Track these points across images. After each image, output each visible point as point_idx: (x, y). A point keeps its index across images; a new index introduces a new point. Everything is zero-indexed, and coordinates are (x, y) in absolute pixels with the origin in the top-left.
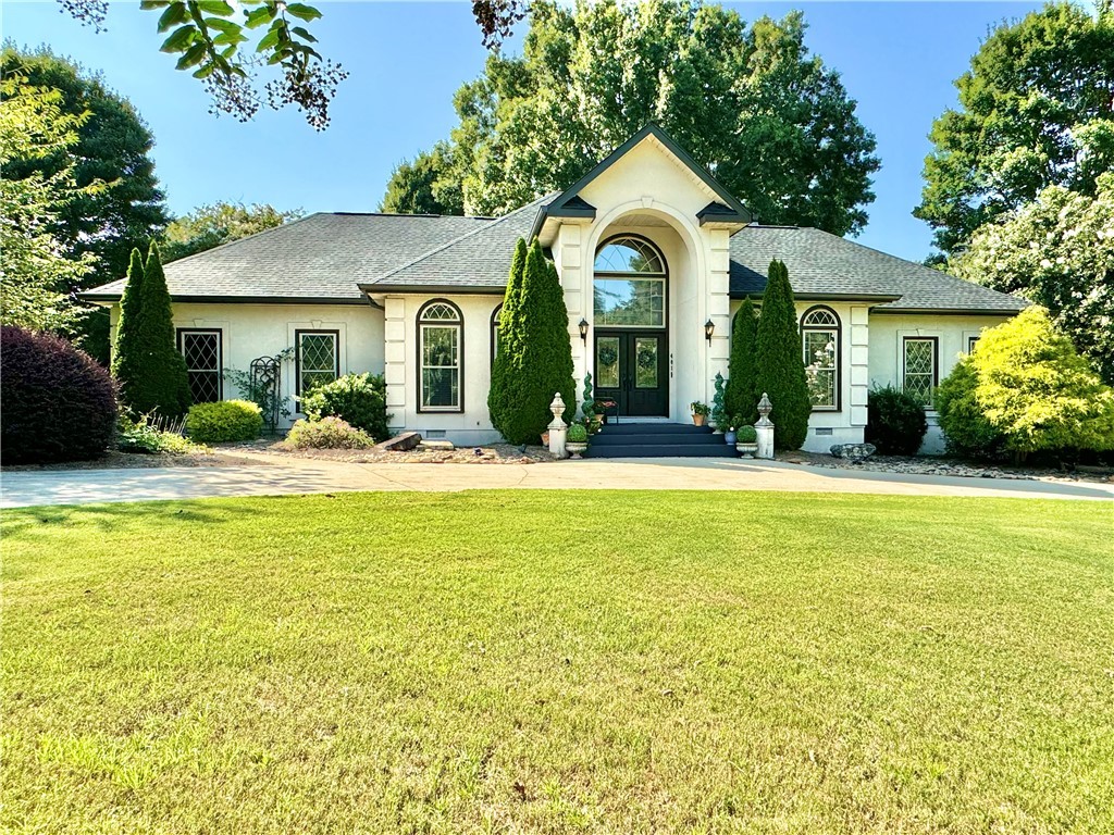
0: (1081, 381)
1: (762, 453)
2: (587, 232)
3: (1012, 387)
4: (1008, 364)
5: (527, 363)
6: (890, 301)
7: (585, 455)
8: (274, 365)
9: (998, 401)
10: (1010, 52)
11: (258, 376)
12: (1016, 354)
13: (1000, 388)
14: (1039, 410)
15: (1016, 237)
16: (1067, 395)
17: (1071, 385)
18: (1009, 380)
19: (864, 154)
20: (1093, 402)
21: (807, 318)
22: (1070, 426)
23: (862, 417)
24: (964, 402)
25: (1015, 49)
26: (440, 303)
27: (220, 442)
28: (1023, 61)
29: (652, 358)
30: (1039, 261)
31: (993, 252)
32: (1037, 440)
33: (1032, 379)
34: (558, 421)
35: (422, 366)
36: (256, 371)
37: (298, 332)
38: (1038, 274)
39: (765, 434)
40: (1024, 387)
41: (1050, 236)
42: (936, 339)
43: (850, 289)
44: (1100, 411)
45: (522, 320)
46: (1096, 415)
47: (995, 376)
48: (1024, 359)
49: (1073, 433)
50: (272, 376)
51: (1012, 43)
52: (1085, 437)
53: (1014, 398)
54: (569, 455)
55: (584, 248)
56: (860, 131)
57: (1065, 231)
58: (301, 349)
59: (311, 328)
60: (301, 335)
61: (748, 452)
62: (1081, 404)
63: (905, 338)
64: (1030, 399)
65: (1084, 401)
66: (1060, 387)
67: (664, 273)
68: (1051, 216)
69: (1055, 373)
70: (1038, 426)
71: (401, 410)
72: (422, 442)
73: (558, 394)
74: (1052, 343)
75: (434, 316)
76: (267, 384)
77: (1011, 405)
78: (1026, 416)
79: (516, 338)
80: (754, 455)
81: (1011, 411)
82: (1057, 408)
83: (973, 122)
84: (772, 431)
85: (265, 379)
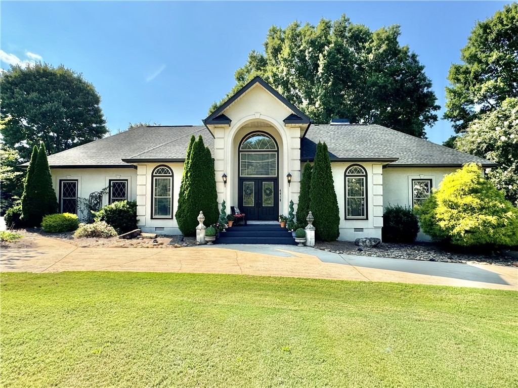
0: (494, 206)
1: (308, 244)
2: (227, 131)
3: (454, 209)
4: (453, 195)
5: (189, 196)
6: (393, 161)
7: (214, 243)
8: (100, 196)
9: (446, 216)
10: (485, 32)
11: (93, 200)
12: (457, 190)
13: (446, 209)
14: (467, 223)
15: (489, 125)
16: (486, 213)
17: (489, 207)
18: (452, 205)
19: (427, 89)
20: (501, 217)
21: (348, 170)
22: (487, 232)
23: (380, 222)
24: (428, 217)
25: (488, 31)
26: (162, 167)
27: (53, 233)
28: (493, 36)
29: (271, 192)
30: (500, 136)
31: (476, 133)
32: (467, 240)
33: (465, 205)
34: (201, 225)
35: (154, 196)
36: (92, 199)
37: (110, 181)
38: (499, 143)
39: (310, 234)
40: (460, 209)
41: (506, 123)
42: (431, 180)
43: (372, 156)
44: (505, 224)
45: (189, 175)
46: (504, 226)
47: (445, 201)
48: (462, 193)
49: (489, 236)
50: (99, 201)
51: (486, 28)
52: (497, 238)
53: (454, 215)
54: (206, 243)
55: (226, 139)
56: (424, 79)
57: (514, 121)
58: (112, 188)
59: (116, 179)
60: (112, 182)
61: (301, 243)
62: (493, 219)
63: (413, 180)
64: (463, 215)
65: (495, 217)
66: (482, 209)
67: (276, 149)
68: (507, 112)
69: (479, 201)
70: (466, 232)
71: (144, 217)
72: (142, 234)
73: (201, 212)
74: (479, 183)
75: (160, 173)
76: (96, 204)
77: (453, 219)
78: (460, 225)
79: (186, 184)
80: (305, 244)
81: (453, 222)
82: (479, 221)
83: (467, 69)
84: (313, 232)
85: (96, 202)
